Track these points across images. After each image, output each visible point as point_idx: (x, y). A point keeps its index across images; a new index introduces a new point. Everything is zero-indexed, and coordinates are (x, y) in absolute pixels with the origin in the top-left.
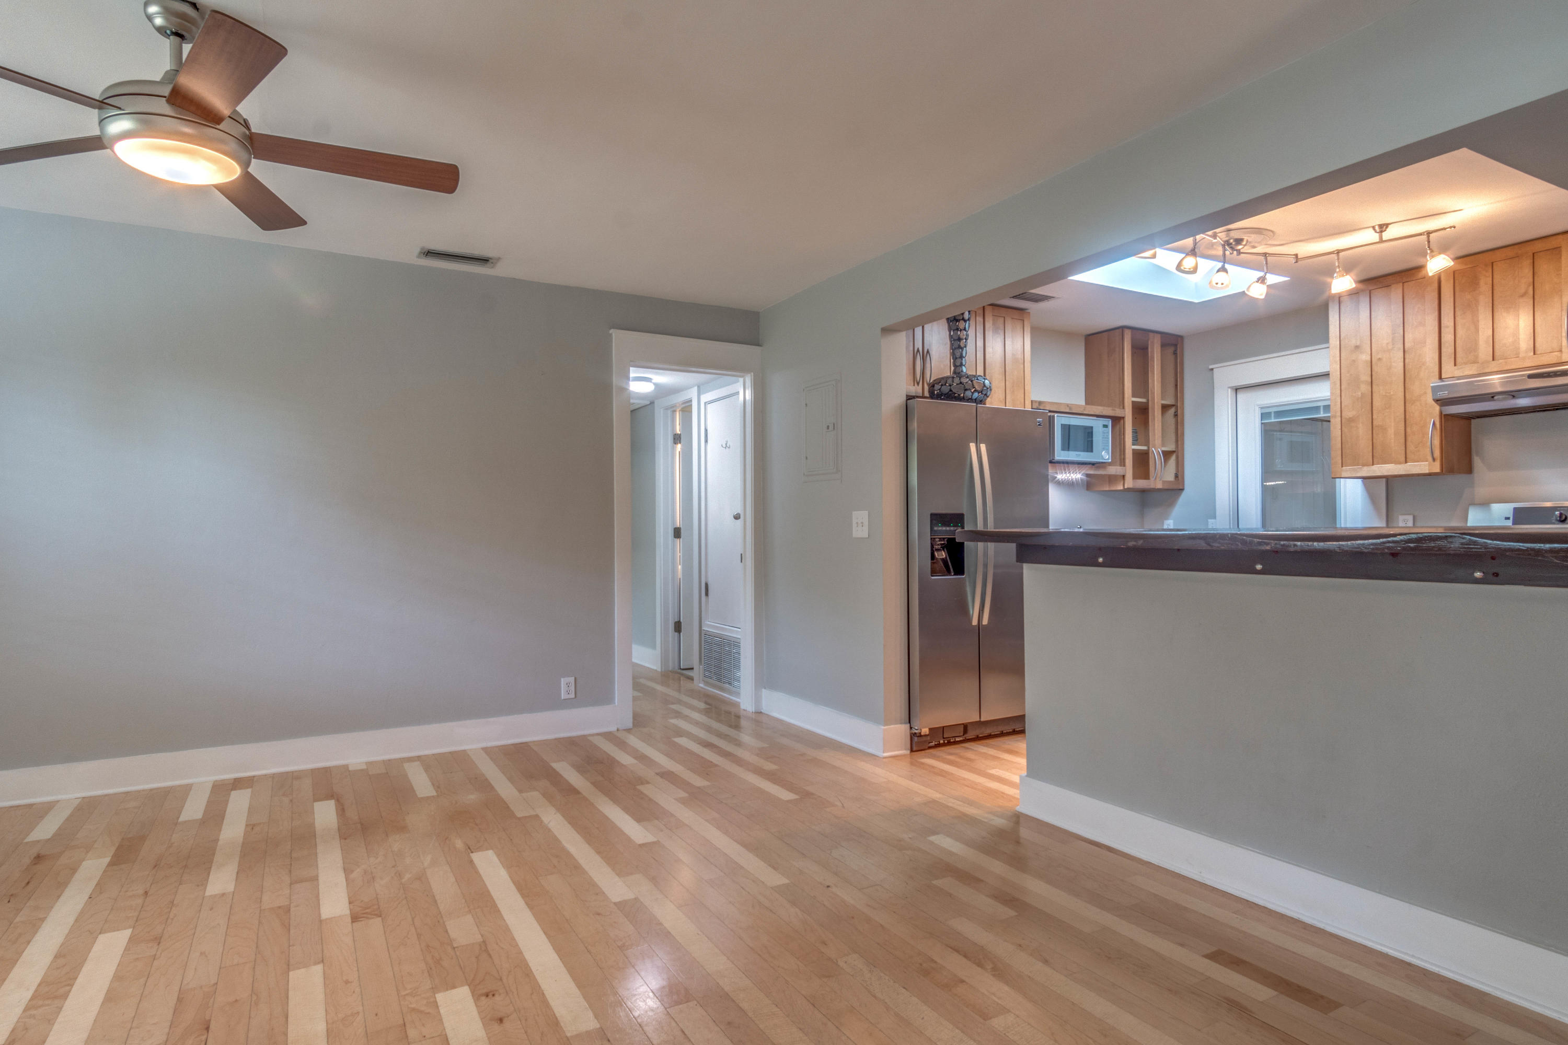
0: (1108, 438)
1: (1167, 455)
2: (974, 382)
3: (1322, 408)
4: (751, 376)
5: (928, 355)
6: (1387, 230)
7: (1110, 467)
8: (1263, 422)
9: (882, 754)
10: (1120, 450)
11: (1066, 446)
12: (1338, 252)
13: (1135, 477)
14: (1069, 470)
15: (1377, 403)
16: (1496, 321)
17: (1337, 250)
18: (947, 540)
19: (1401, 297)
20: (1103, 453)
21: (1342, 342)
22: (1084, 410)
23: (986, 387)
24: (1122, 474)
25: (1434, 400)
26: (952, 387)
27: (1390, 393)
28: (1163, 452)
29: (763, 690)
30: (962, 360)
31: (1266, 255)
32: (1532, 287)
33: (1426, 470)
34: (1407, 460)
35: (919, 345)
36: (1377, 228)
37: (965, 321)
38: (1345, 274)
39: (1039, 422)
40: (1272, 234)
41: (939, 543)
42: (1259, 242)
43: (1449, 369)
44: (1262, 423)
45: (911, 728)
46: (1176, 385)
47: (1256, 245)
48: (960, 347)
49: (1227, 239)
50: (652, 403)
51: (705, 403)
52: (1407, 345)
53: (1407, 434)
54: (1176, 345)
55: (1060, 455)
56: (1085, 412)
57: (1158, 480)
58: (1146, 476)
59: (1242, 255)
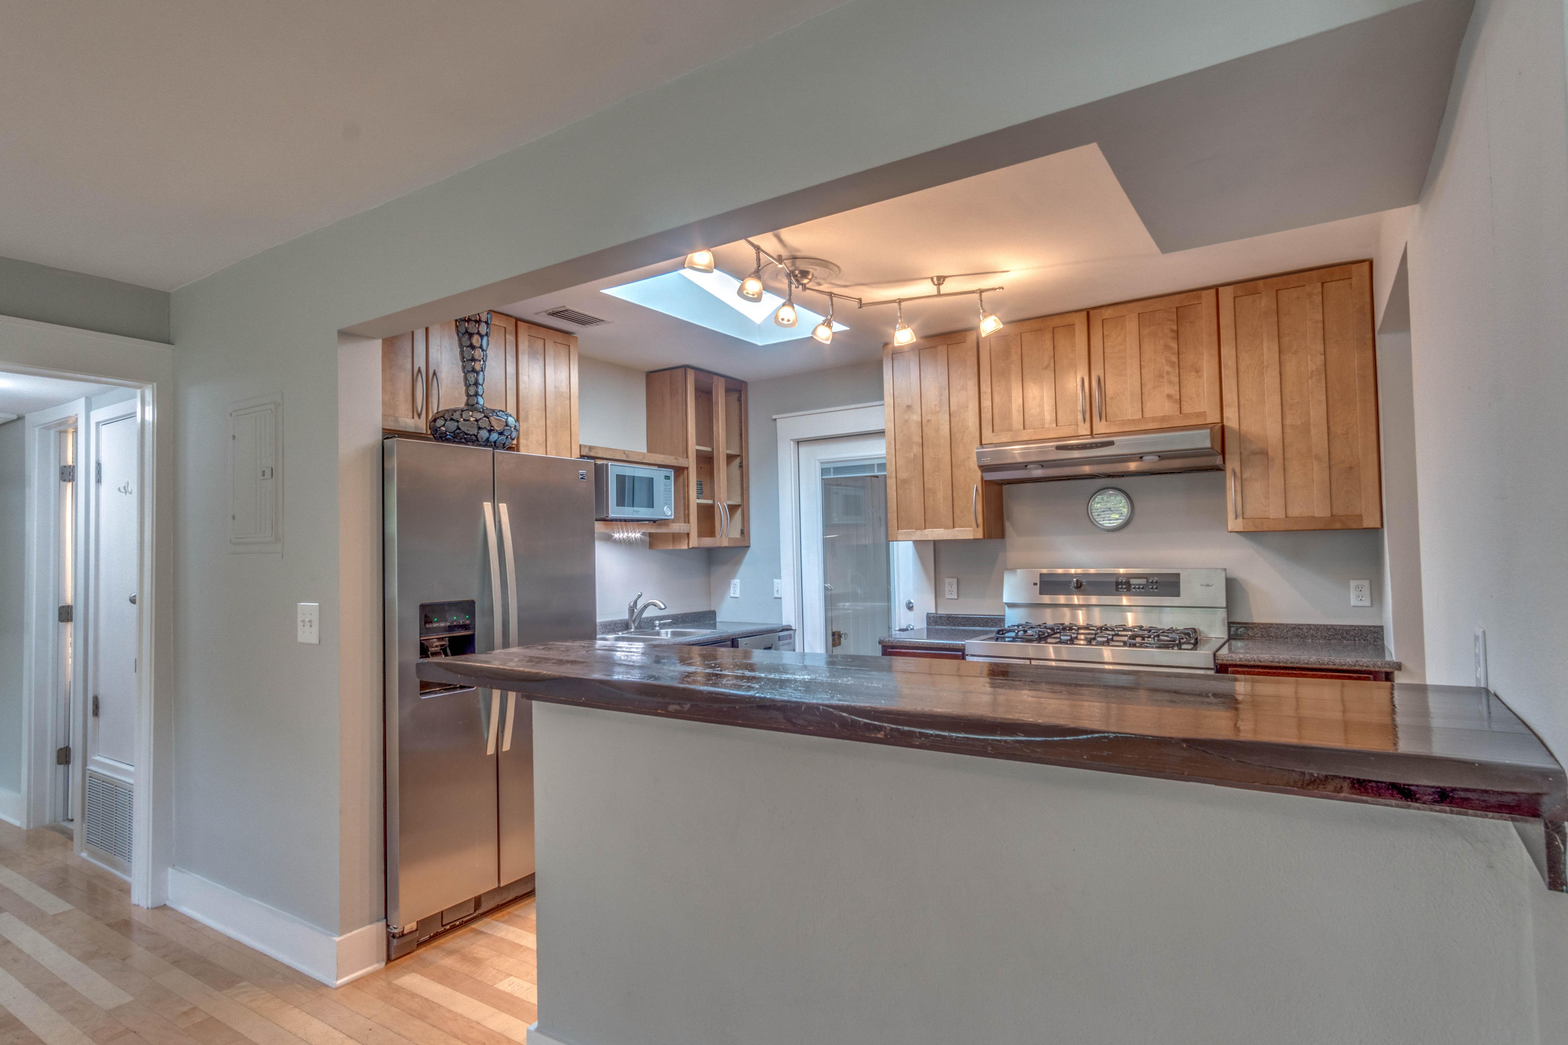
0: (671, 491)
1: (732, 509)
2: (492, 418)
3: (876, 466)
4: (153, 387)
5: (435, 378)
6: (945, 283)
7: (673, 524)
8: (823, 477)
9: (335, 982)
10: (684, 504)
11: (621, 502)
12: (900, 301)
13: (701, 534)
14: (628, 528)
15: (928, 465)
16: (1025, 391)
17: (899, 299)
18: (449, 640)
19: (946, 360)
20: (665, 508)
21: (895, 400)
22: (644, 458)
23: (509, 426)
24: (686, 532)
25: (978, 466)
26: (460, 423)
27: (938, 456)
28: (729, 506)
29: (170, 870)
30: (477, 387)
31: (831, 295)
32: (1053, 360)
33: (970, 536)
34: (955, 525)
35: (420, 363)
36: (935, 279)
37: (482, 336)
38: (906, 326)
39: (581, 475)
40: (837, 269)
41: (438, 644)
42: (825, 279)
43: (988, 437)
44: (822, 479)
45: (388, 926)
46: (741, 434)
47: (822, 282)
48: (474, 370)
49: (792, 268)
50: (20, 418)
51: (98, 424)
52: (952, 408)
53: (955, 498)
54: (740, 391)
55: (614, 511)
56: (645, 461)
57: (724, 536)
58: (712, 534)
59: (807, 290)
